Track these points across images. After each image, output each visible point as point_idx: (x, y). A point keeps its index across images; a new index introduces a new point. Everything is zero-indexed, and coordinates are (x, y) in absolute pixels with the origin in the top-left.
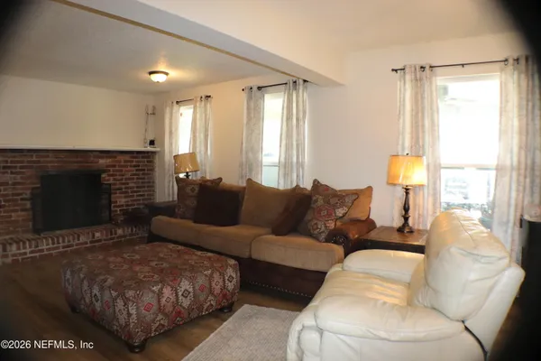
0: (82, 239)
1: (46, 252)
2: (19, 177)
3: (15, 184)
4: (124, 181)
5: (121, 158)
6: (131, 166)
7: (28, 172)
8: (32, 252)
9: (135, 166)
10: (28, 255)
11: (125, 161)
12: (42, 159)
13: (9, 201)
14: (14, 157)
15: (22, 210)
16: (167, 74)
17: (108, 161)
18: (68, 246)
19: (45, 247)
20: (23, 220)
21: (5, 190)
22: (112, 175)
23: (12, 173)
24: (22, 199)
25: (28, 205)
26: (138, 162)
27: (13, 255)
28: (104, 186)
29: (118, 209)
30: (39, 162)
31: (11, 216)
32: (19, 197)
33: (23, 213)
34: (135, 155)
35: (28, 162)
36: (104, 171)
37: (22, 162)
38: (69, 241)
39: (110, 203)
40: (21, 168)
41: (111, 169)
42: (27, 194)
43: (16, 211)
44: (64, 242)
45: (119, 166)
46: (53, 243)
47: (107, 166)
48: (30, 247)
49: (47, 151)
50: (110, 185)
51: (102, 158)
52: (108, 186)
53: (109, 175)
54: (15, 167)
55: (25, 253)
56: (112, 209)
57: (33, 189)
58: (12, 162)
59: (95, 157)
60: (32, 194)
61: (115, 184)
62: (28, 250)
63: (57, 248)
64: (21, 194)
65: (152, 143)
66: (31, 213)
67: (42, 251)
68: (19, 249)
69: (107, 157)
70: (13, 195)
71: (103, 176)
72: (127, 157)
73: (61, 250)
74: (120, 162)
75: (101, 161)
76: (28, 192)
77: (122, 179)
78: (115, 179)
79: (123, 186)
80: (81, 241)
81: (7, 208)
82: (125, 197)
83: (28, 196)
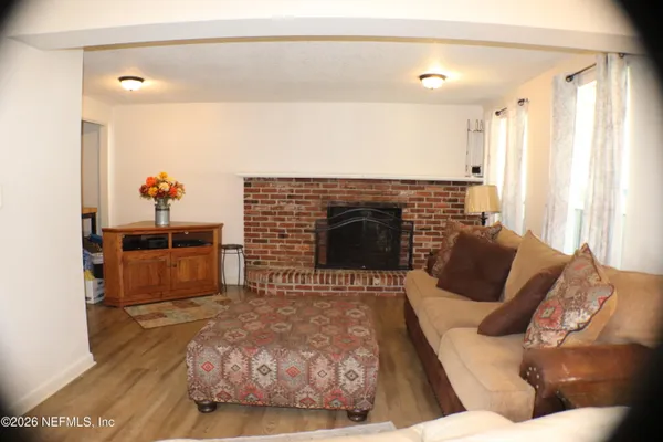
0: (358, 283)
1: (313, 290)
2: (303, 207)
3: (298, 214)
4: (433, 220)
5: (432, 190)
6: (444, 200)
7: (313, 203)
8: (297, 287)
9: (450, 201)
10: (294, 290)
11: (436, 194)
12: (329, 189)
13: (292, 231)
14: (300, 186)
15: (305, 242)
16: (443, 77)
17: (413, 193)
18: (337, 289)
19: (312, 285)
20: (306, 253)
21: (289, 220)
22: (418, 211)
23: (297, 203)
24: (306, 231)
25: (312, 238)
26: (456, 195)
27: (279, 287)
28: (405, 224)
29: (423, 254)
30: (325, 192)
31: (293, 247)
32: (303, 229)
33: (306, 245)
34: (451, 186)
35: (314, 191)
36: (406, 205)
37: (308, 191)
38: (340, 283)
39: (412, 244)
40: (306, 197)
41: (416, 203)
42: (312, 226)
43: (299, 242)
44: (334, 282)
45: (428, 200)
46: (322, 282)
47: (411, 199)
48: (296, 282)
49: (335, 179)
50: (412, 223)
51: (405, 188)
52: (409, 224)
53: (412, 211)
54: (301, 197)
55: (291, 288)
56: (414, 252)
57: (317, 221)
58: (297, 191)
59: (394, 188)
60: (316, 225)
61: (420, 222)
62: (294, 285)
63: (327, 288)
64: (305, 225)
65: (476, 170)
66: (314, 246)
67: (310, 288)
68: (284, 281)
69: (411, 189)
70: (297, 225)
71: (405, 211)
72: (441, 189)
73: (331, 291)
74: (430, 194)
75: (403, 193)
76: (313, 223)
77: (431, 217)
78: (419, 216)
79: (432, 226)
80: (355, 285)
81: (289, 239)
82: (434, 240)
83: (313, 228)
